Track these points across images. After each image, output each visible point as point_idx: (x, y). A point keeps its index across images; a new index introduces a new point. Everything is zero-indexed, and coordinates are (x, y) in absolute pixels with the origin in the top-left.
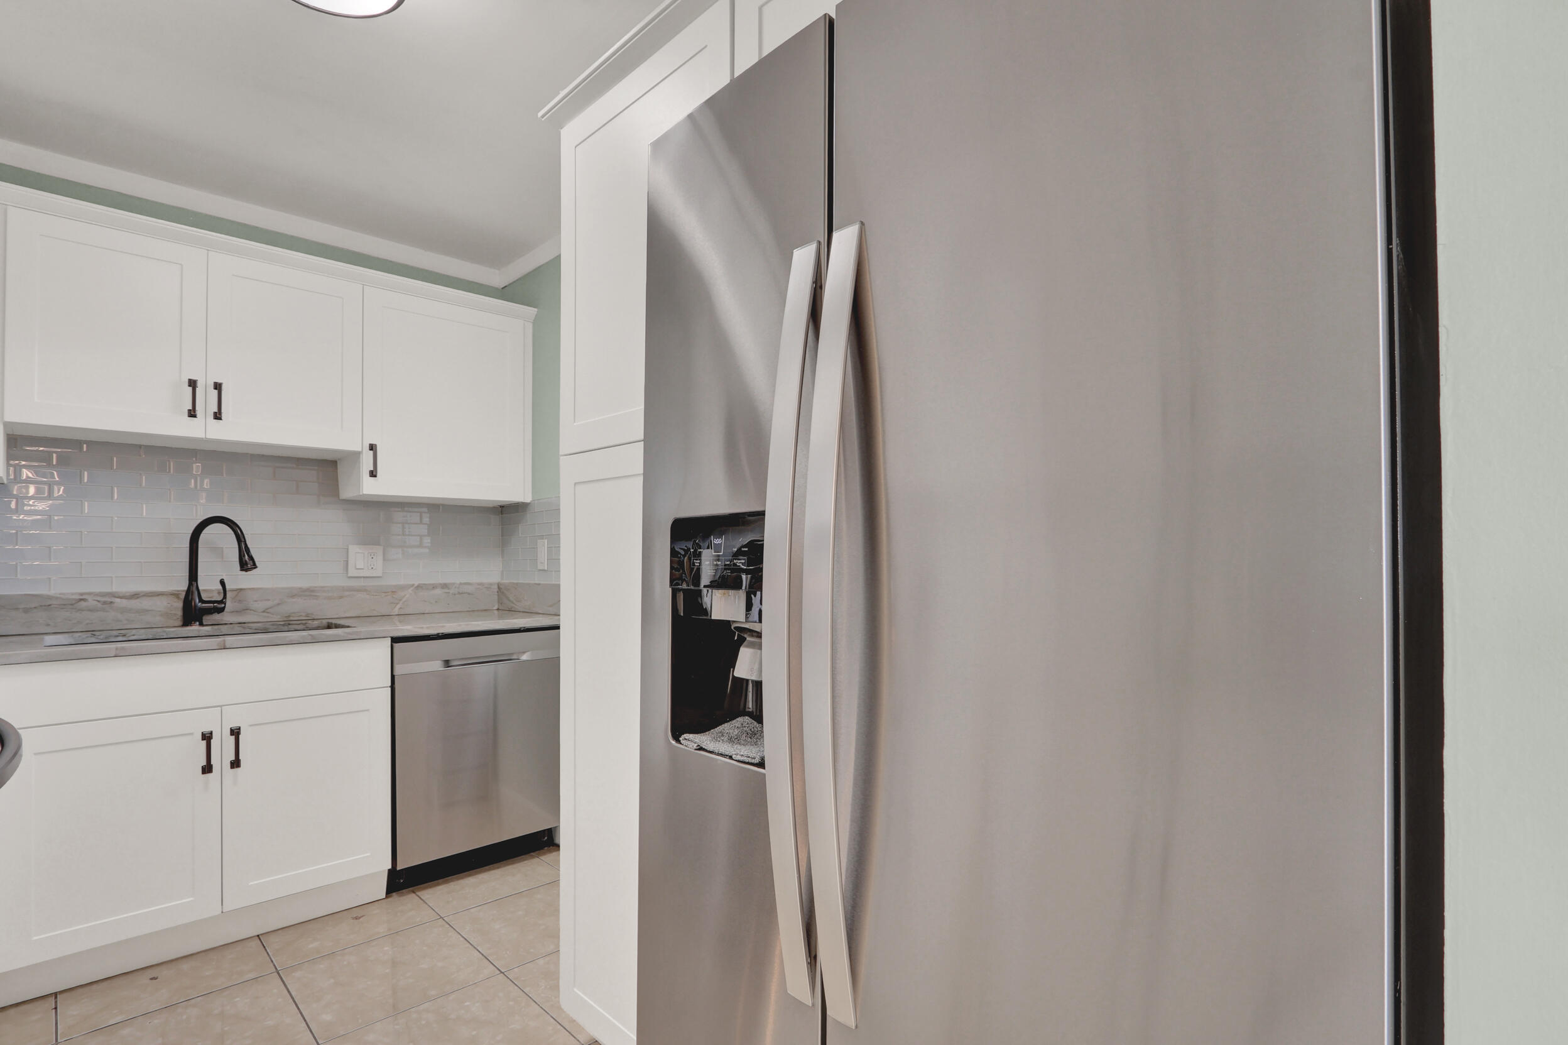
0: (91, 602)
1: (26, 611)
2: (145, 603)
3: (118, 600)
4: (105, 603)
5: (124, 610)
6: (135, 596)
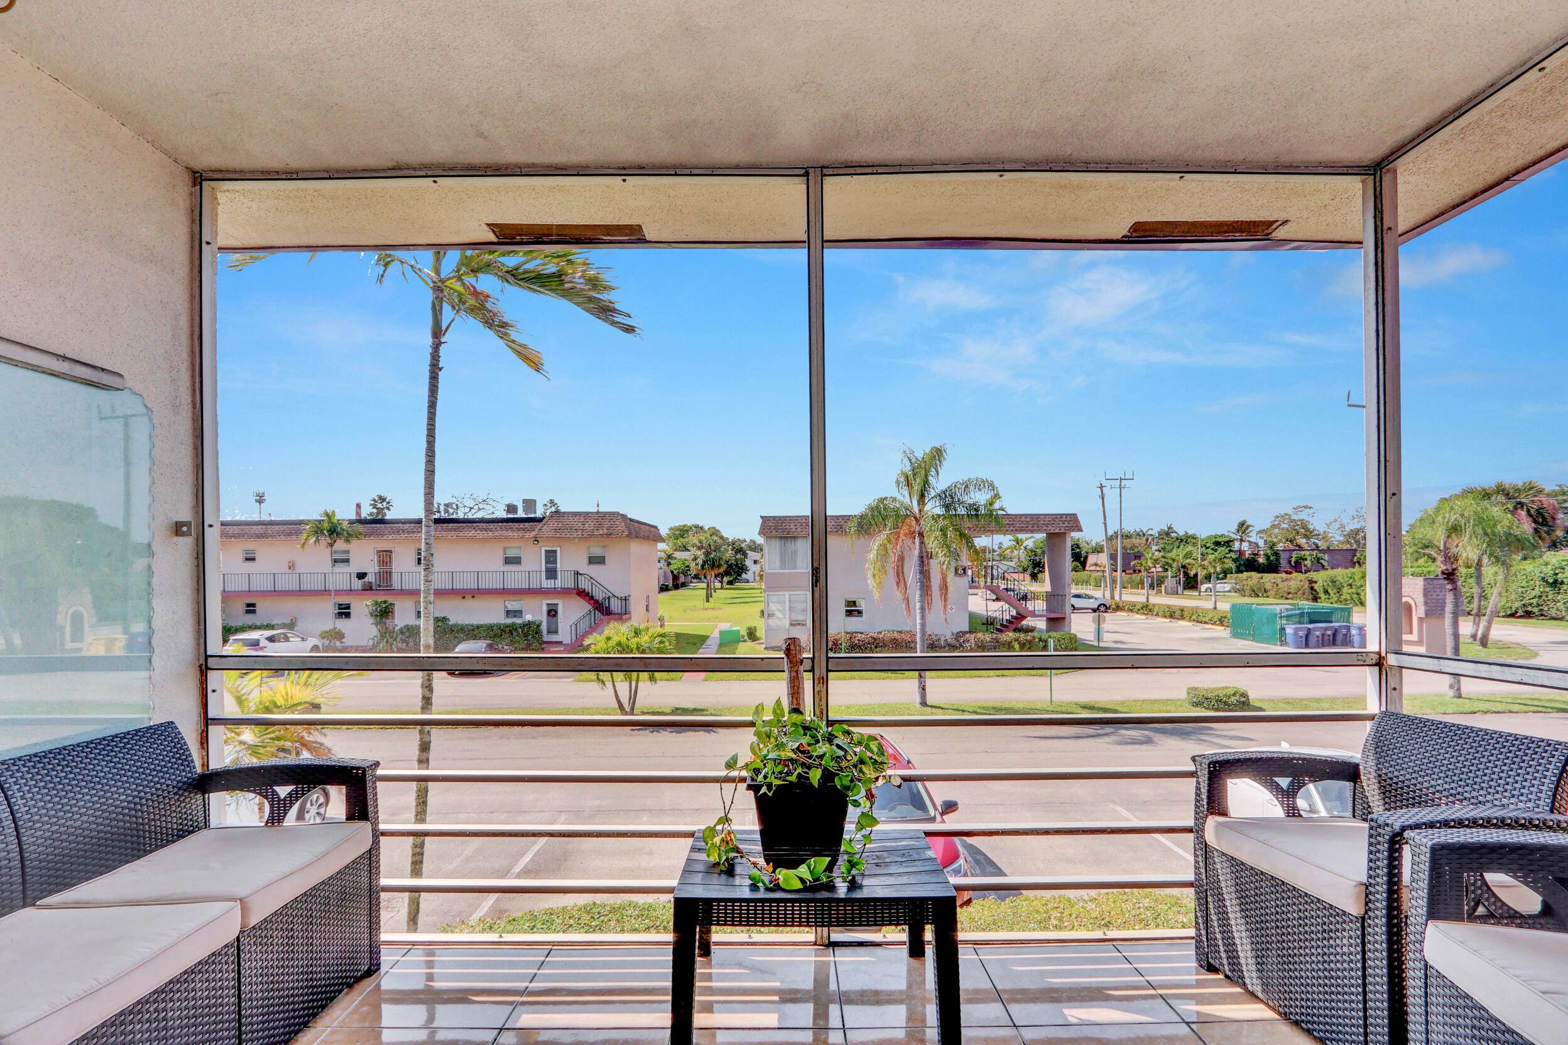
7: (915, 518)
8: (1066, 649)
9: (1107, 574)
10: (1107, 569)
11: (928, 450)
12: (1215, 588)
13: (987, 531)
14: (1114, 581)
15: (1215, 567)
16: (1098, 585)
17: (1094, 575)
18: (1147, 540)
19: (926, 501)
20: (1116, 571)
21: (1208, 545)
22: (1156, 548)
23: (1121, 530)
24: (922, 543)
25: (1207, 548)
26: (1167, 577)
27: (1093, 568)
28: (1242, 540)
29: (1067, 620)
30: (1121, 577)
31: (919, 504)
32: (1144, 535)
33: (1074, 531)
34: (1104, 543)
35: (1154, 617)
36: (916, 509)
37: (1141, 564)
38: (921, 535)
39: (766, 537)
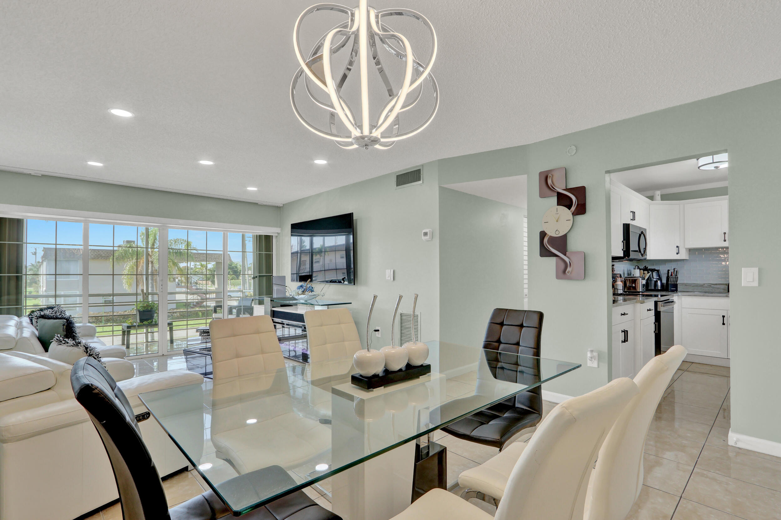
0: (706, 285)
1: (693, 286)
2: (718, 286)
3: (712, 285)
4: (709, 286)
5: (714, 288)
6: (716, 284)
39: (48, 260)
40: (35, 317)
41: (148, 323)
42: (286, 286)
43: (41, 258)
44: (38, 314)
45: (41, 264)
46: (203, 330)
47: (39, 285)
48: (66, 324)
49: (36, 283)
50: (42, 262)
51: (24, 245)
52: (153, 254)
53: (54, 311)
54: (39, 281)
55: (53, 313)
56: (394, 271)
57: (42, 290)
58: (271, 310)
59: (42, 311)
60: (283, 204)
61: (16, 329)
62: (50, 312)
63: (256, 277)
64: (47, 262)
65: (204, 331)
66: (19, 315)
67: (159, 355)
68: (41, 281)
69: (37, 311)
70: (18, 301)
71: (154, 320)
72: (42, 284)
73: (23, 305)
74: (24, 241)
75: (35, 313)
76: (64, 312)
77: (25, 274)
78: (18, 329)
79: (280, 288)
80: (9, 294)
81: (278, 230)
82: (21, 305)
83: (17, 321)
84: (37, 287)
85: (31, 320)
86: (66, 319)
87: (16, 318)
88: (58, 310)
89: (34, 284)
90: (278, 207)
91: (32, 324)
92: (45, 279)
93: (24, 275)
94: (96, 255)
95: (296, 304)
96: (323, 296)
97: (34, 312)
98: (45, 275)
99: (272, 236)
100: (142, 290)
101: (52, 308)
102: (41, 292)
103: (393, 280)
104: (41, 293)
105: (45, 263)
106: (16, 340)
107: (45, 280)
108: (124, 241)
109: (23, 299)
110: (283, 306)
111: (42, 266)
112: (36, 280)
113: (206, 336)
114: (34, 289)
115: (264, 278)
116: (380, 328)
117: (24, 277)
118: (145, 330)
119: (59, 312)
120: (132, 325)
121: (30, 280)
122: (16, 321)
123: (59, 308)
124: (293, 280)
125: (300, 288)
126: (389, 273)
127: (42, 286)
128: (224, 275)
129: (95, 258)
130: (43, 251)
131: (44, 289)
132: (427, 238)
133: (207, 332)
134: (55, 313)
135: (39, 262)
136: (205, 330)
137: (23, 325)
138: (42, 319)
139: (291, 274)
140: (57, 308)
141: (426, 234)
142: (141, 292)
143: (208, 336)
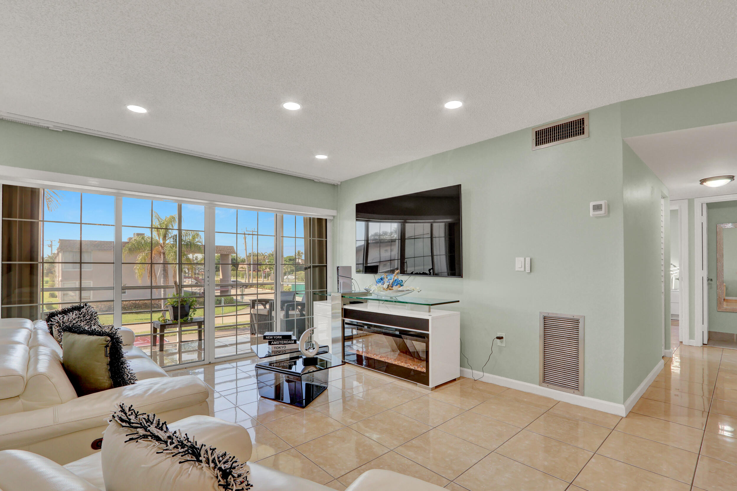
7: (161, 246)
8: (229, 303)
9: (247, 272)
10: (247, 270)
11: (168, 217)
12: (288, 278)
13: (194, 252)
14: (249, 275)
15: (288, 269)
16: (243, 277)
17: (242, 272)
18: (264, 257)
19: (167, 238)
20: (251, 271)
21: (287, 260)
22: (268, 261)
23: (253, 253)
24: (164, 257)
25: (287, 261)
26: (271, 273)
27: (241, 269)
28: (299, 259)
29: (229, 291)
30: (252, 273)
31: (163, 240)
32: (263, 255)
33: (232, 253)
34: (246, 258)
35: (265, 290)
36: (161, 242)
37: (261, 268)
38: (164, 254)
39: (63, 251)
40: (56, 324)
41: (183, 321)
42: (352, 279)
43: (57, 250)
44: (60, 319)
45: (57, 255)
46: (272, 336)
47: (55, 275)
48: (110, 345)
49: (52, 273)
50: (58, 254)
51: (40, 224)
52: (165, 246)
53: (81, 313)
54: (54, 271)
55: (81, 316)
56: (531, 260)
57: (57, 280)
58: (342, 309)
59: (66, 314)
60: (341, 182)
61: (28, 348)
62: (76, 315)
63: (310, 267)
64: (62, 253)
65: (273, 338)
66: (33, 317)
67: (206, 363)
68: (57, 272)
69: (59, 315)
70: (32, 297)
71: (189, 318)
72: (58, 274)
73: (39, 303)
74: (40, 218)
75: (56, 317)
76: (96, 315)
77: (41, 261)
78: (30, 348)
79: (346, 280)
80: (20, 286)
81: (333, 213)
82: (37, 303)
83: (31, 330)
84: (53, 277)
85: (51, 328)
86: (108, 335)
87: (28, 323)
88: (88, 312)
89: (50, 274)
90: (334, 185)
91: (52, 333)
92: (61, 269)
93: (40, 263)
94: (108, 246)
95: (366, 300)
96: (419, 292)
97: (54, 316)
98: (61, 264)
99: (326, 220)
100: (175, 283)
101: (79, 308)
102: (57, 281)
103: (529, 271)
104: (57, 286)
105: (61, 254)
106: (25, 379)
107: (61, 271)
108: (134, 234)
109: (40, 294)
110: (352, 303)
111: (57, 257)
112: (52, 271)
113: (277, 344)
114: (50, 279)
115: (317, 269)
116: (504, 334)
117: (40, 266)
118: (178, 329)
119: (89, 314)
120: (165, 323)
121: (47, 270)
122: (27, 330)
123: (88, 309)
124: (358, 272)
125: (381, 281)
126: (520, 263)
127: (58, 276)
128: (276, 266)
129: (107, 250)
130: (59, 242)
131: (60, 279)
132: (602, 212)
133: (277, 339)
134: (84, 317)
135: (54, 254)
136: (274, 336)
137: (38, 341)
138: (68, 333)
139: (356, 264)
140: (86, 309)
141: (597, 208)
142: (174, 285)
143: (279, 344)
